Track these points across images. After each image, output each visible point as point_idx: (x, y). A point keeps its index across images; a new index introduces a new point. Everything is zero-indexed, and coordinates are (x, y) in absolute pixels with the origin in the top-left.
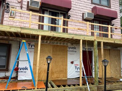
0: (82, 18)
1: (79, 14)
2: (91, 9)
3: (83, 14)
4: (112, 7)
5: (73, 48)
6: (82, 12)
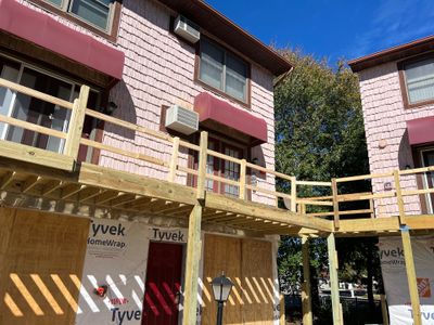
0: (158, 122)
1: (150, 107)
2: (192, 100)
3: (164, 108)
4: (253, 107)
5: (112, 230)
6: (161, 103)
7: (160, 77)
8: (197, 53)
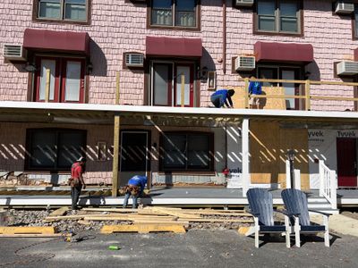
0: (332, 72)
1: (328, 66)
2: (352, 52)
5: (317, 134)
6: (333, 61)
7: (330, 46)
8: (353, 18)
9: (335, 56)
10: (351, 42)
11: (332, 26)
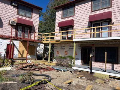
1: (6, 21)
2: (16, 18)
3: (9, 21)
4: (33, 18)
7: (8, 15)
8: (18, 9)
9: (9, 18)
10: (16, 15)
11: (10, 8)
